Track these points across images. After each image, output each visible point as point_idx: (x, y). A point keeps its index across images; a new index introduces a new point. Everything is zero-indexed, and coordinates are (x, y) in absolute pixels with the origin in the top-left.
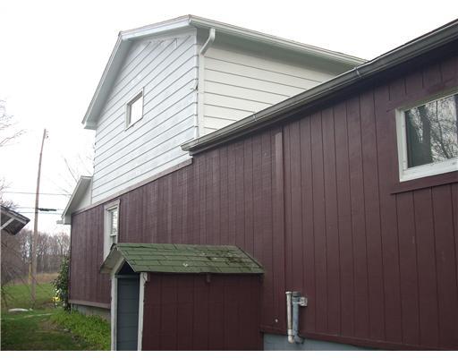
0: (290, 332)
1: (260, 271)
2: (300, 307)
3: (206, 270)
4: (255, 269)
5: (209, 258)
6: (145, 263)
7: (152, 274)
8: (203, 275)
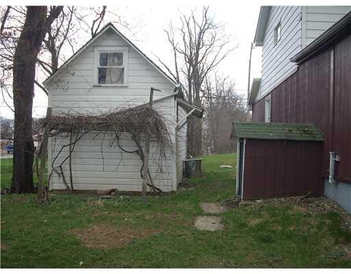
0: (330, 177)
1: (322, 139)
2: (336, 162)
3: (285, 138)
4: (319, 138)
5: (290, 131)
6: (246, 133)
7: (248, 139)
8: (281, 141)
